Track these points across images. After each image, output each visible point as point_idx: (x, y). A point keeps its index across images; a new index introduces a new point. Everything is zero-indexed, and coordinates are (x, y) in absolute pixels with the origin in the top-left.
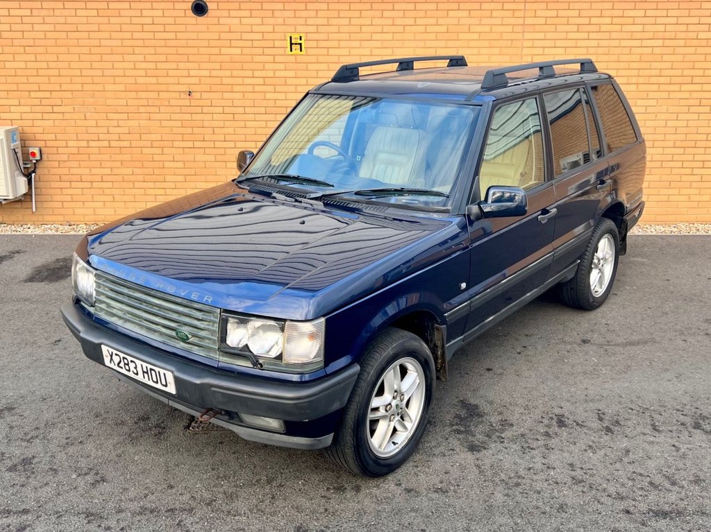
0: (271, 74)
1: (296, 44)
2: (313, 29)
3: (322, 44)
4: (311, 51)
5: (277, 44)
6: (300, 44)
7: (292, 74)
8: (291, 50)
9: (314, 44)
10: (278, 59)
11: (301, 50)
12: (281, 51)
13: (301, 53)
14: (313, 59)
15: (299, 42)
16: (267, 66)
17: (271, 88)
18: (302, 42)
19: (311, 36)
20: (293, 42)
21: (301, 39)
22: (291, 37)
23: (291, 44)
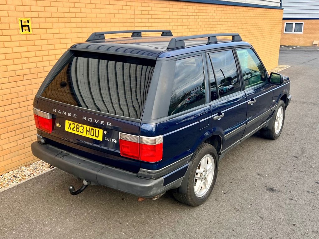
0: (10, 50)
1: (25, 26)
2: (35, 14)
3: (42, 26)
4: (36, 31)
5: (12, 26)
6: (28, 26)
7: (24, 49)
8: (23, 31)
9: (37, 26)
10: (14, 38)
11: (29, 31)
12: (15, 32)
13: (29, 33)
14: (38, 37)
15: (27, 24)
16: (7, 44)
17: (11, 62)
18: (29, 24)
19: (35, 20)
20: (23, 24)
21: (28, 23)
22: (21, 21)
23: (22, 26)
